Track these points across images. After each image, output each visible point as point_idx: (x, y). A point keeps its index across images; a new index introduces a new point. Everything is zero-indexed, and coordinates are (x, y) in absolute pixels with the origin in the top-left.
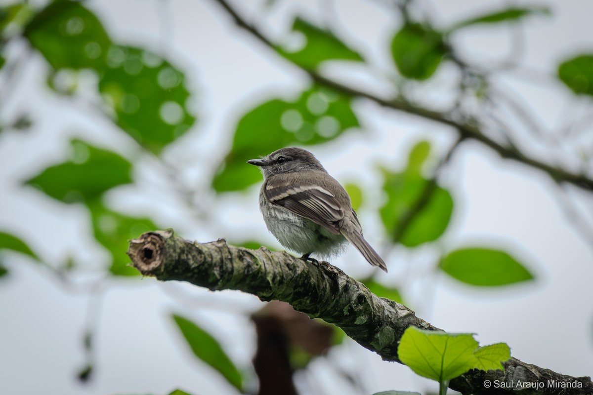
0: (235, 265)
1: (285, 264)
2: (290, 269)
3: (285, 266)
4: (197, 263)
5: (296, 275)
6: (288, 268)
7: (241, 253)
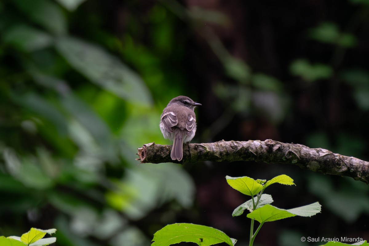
0: (191, 152)
1: (230, 146)
2: (233, 148)
3: (230, 147)
4: (165, 155)
5: (237, 150)
6: (232, 148)
7: (196, 147)
